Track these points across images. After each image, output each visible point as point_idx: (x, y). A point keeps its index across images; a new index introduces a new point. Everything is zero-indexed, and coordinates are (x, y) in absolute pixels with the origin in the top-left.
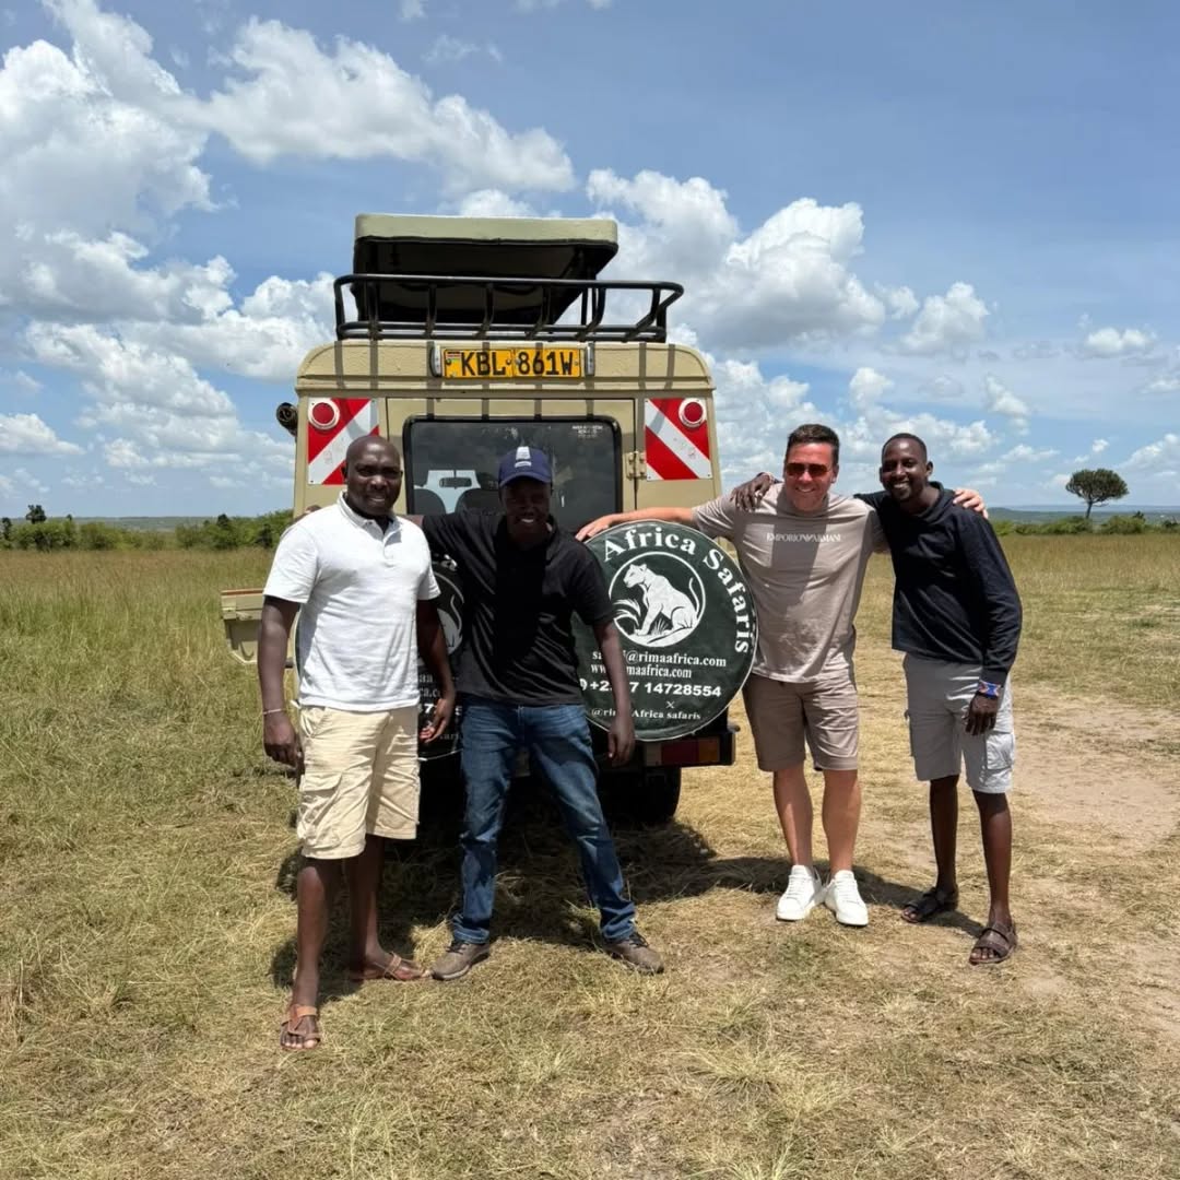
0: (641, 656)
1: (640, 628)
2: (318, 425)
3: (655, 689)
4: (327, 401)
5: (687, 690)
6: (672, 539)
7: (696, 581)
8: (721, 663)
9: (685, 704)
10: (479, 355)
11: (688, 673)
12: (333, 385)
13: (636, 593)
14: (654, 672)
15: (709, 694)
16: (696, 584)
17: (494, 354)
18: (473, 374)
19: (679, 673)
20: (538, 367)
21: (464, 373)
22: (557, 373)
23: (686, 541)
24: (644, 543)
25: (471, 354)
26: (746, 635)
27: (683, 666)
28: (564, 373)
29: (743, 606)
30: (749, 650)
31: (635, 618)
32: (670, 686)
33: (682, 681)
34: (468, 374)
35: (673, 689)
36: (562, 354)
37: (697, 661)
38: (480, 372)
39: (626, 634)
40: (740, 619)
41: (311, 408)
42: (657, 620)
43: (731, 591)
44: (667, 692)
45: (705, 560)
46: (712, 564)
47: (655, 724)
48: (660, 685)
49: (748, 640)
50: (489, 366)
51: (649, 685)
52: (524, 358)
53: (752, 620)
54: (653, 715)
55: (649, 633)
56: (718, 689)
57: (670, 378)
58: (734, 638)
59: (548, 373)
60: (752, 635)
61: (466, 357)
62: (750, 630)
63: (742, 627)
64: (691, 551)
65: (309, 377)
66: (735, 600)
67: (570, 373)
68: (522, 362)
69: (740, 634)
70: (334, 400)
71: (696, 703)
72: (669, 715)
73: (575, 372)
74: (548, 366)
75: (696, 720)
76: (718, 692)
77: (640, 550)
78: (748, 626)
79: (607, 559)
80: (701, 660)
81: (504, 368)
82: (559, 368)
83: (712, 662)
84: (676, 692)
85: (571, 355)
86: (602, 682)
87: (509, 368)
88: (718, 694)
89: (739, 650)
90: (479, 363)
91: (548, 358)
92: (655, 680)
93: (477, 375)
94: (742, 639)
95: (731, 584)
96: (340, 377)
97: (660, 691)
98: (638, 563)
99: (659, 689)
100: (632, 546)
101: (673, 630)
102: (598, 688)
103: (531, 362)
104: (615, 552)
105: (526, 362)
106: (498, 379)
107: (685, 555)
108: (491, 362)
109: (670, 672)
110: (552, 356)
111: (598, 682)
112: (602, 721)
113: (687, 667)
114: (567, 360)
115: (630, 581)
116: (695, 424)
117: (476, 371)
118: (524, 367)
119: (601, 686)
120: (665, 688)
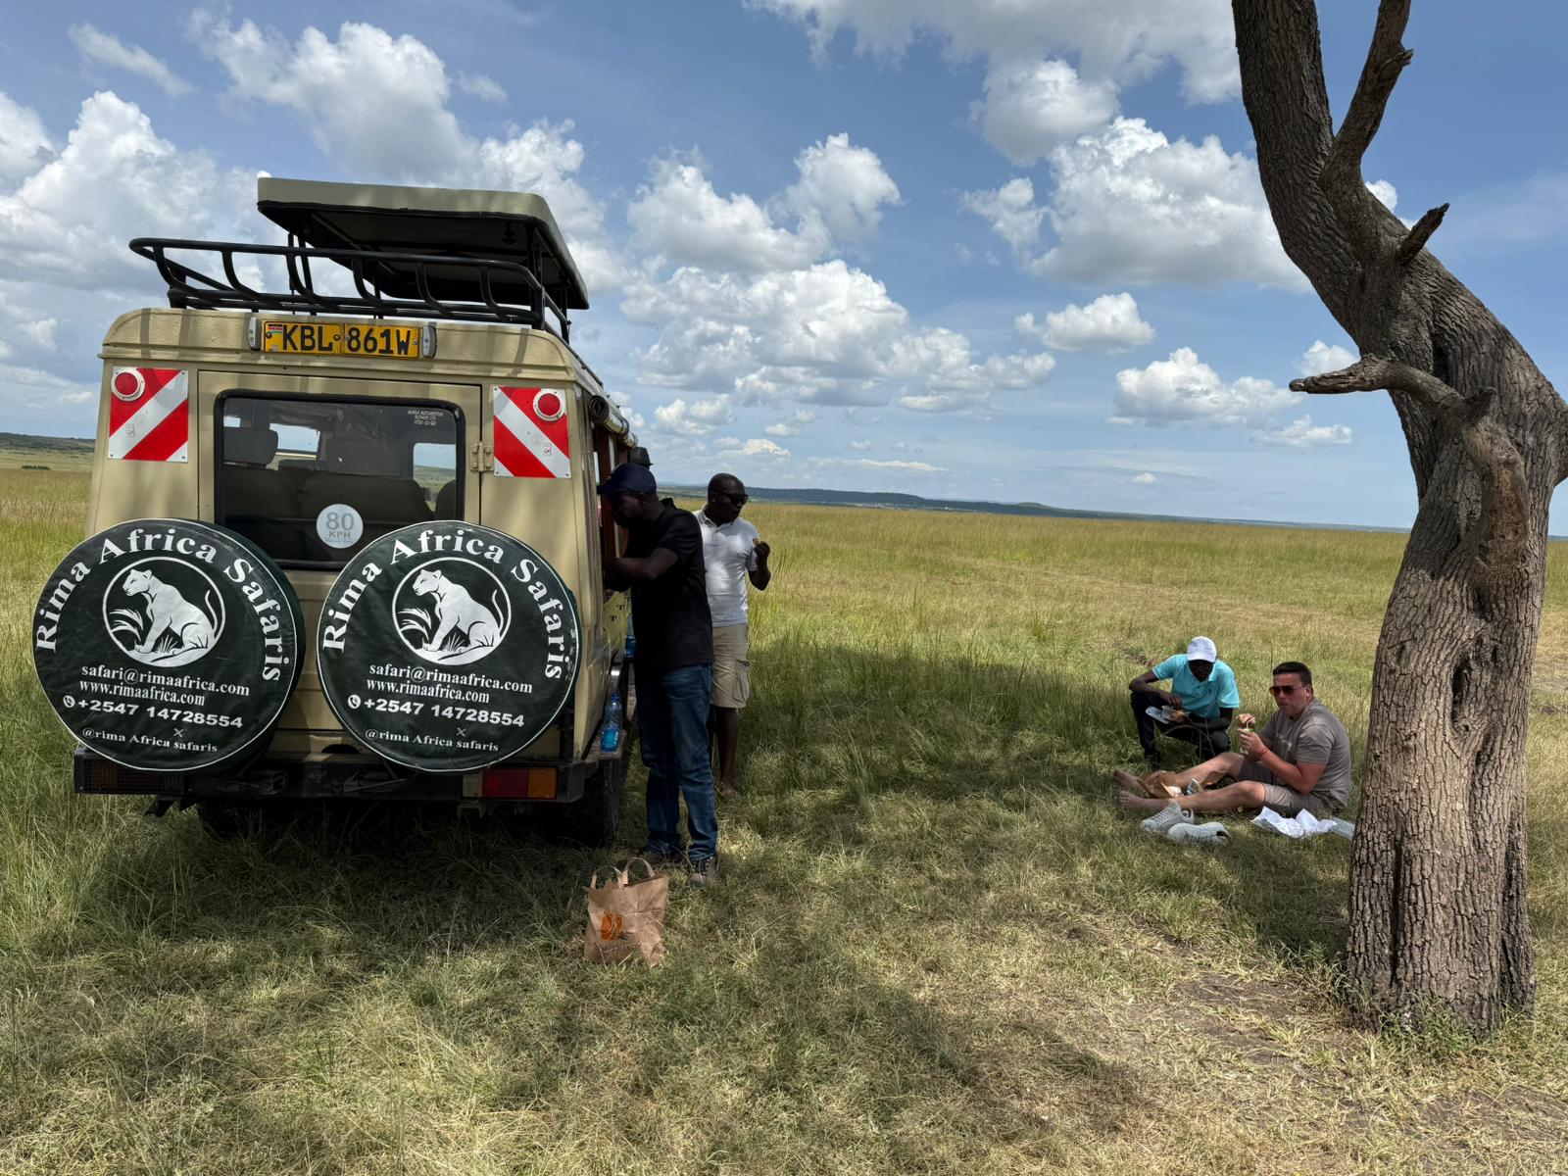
0: (429, 674)
1: (430, 642)
2: (120, 396)
3: (444, 713)
4: (133, 371)
5: (484, 716)
6: (475, 545)
7: (500, 594)
8: (527, 688)
9: (480, 732)
10: (303, 328)
11: (485, 698)
12: (137, 353)
13: (428, 602)
14: (444, 693)
15: (509, 723)
16: (500, 597)
17: (320, 329)
18: (295, 348)
19: (475, 697)
20: (370, 345)
21: (285, 347)
22: (392, 352)
23: (492, 548)
24: (439, 547)
25: (294, 328)
26: (560, 659)
27: (479, 689)
28: (399, 353)
29: (558, 626)
30: (563, 676)
31: (424, 630)
32: (462, 710)
33: (478, 706)
34: (290, 348)
35: (465, 714)
36: (398, 332)
37: (497, 685)
38: (304, 347)
39: (412, 648)
40: (552, 640)
41: (115, 376)
42: (450, 634)
43: (543, 608)
44: (458, 717)
45: (514, 571)
46: (522, 576)
47: (443, 753)
48: (450, 709)
49: (563, 665)
50: (313, 341)
51: (437, 708)
52: (354, 334)
53: (569, 642)
54: (439, 742)
55: (441, 648)
56: (521, 717)
57: (519, 365)
58: (545, 662)
59: (381, 351)
60: (567, 659)
61: (288, 331)
62: (566, 653)
63: (555, 649)
64: (497, 560)
65: (115, 345)
66: (547, 619)
67: (406, 353)
68: (352, 338)
69: (551, 658)
70: (139, 370)
71: (492, 733)
72: (459, 744)
73: (412, 351)
74: (381, 344)
75: (493, 752)
76: (520, 721)
77: (433, 554)
78: (562, 648)
79: (394, 562)
80: (502, 684)
81: (331, 344)
82: (394, 347)
83: (515, 687)
84: (469, 718)
85: (409, 332)
86: (379, 701)
87: (336, 345)
88: (521, 724)
89: (550, 675)
90: (303, 337)
91: (382, 335)
92: (444, 703)
93: (299, 350)
94: (554, 664)
95: (544, 600)
96: (145, 346)
97: (450, 715)
98: (431, 568)
99: (448, 712)
100: (425, 549)
101: (470, 647)
102: (373, 707)
103: (362, 339)
104: (404, 555)
105: (356, 338)
106: (323, 355)
107: (489, 563)
108: (316, 337)
109: (463, 695)
110: (386, 334)
111: (374, 700)
112: (379, 745)
113: (484, 690)
114: (403, 338)
115: (420, 588)
116: (552, 418)
117: (299, 346)
118: (354, 344)
119: (377, 704)
120: (455, 713)
